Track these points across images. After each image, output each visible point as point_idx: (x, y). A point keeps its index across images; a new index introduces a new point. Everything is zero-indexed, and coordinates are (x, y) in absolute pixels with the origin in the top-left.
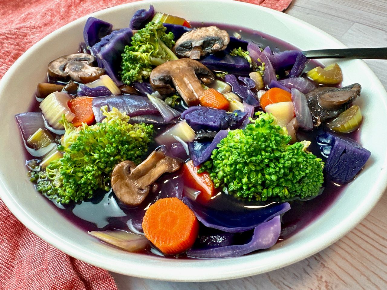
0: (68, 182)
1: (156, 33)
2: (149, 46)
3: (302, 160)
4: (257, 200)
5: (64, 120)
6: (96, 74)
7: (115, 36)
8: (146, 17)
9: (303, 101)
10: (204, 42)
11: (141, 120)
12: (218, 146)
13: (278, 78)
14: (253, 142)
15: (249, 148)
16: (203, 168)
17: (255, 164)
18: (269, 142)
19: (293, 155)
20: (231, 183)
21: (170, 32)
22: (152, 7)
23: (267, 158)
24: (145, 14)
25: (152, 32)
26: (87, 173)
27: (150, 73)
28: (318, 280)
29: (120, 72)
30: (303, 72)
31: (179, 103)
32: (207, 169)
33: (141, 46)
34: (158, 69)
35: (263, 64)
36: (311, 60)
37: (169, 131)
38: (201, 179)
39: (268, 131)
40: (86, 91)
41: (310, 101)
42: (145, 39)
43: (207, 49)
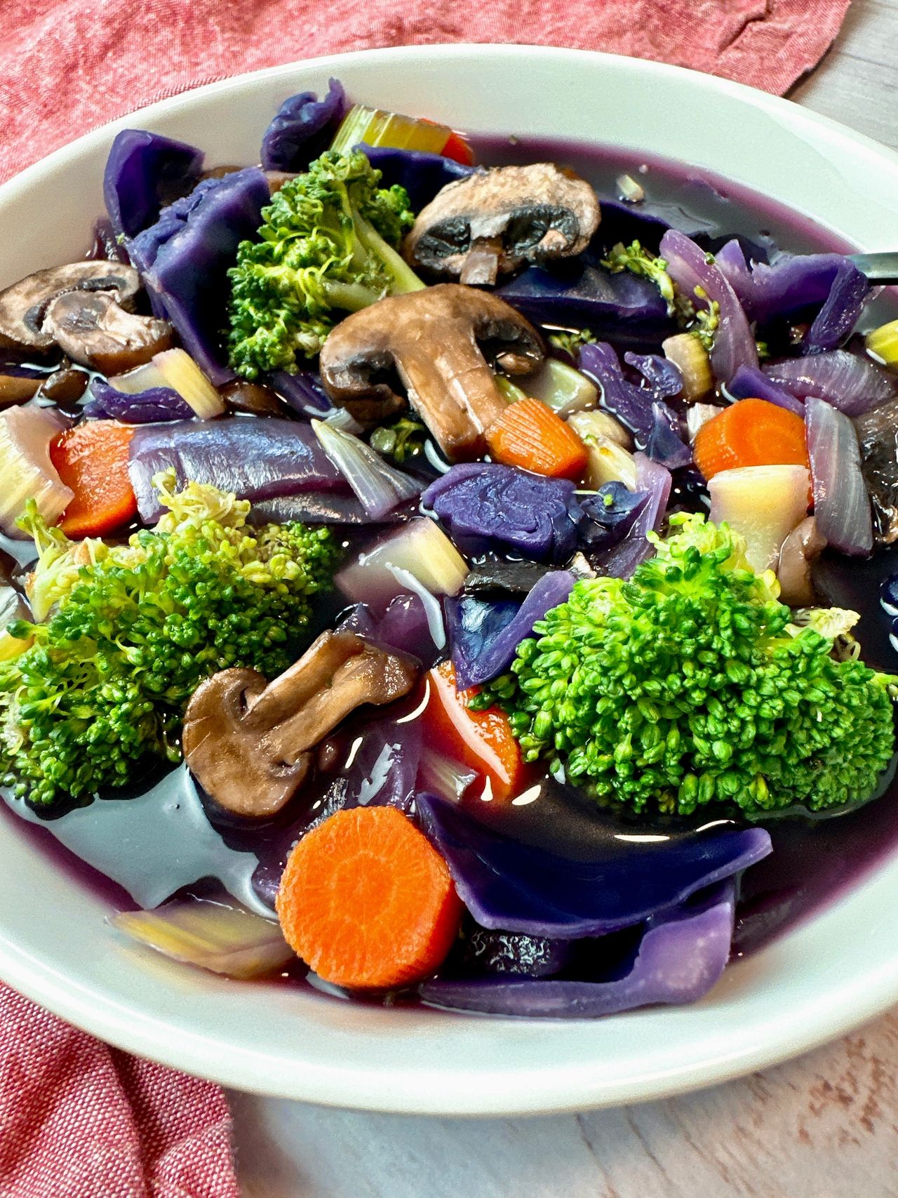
0: (44, 736)
1: (344, 195)
2: (320, 242)
3: (821, 695)
4: (663, 809)
5: (31, 518)
6: (145, 342)
7: (208, 201)
8: (316, 121)
9: (843, 448)
10: (511, 224)
11: (288, 514)
12: (535, 629)
13: (764, 354)
14: (654, 633)
15: (641, 652)
16: (486, 698)
17: (658, 703)
18: (710, 631)
19: (790, 679)
20: (577, 750)
21: (396, 186)
22: (335, 86)
23: (701, 689)
24: (313, 113)
25: (328, 189)
26: (106, 708)
27: (322, 339)
28: (850, 1054)
29: (224, 332)
30: (855, 330)
31: (416, 452)
32: (499, 700)
33: (292, 241)
34: (350, 329)
35: (714, 306)
36: (883, 287)
37: (379, 549)
38: (479, 729)
39: (709, 594)
40: (111, 404)
41: (868, 446)
42: (305, 217)
43: (521, 248)
